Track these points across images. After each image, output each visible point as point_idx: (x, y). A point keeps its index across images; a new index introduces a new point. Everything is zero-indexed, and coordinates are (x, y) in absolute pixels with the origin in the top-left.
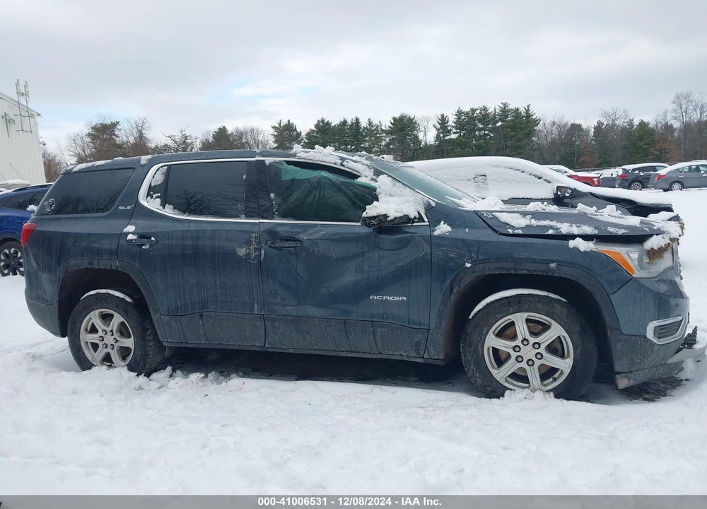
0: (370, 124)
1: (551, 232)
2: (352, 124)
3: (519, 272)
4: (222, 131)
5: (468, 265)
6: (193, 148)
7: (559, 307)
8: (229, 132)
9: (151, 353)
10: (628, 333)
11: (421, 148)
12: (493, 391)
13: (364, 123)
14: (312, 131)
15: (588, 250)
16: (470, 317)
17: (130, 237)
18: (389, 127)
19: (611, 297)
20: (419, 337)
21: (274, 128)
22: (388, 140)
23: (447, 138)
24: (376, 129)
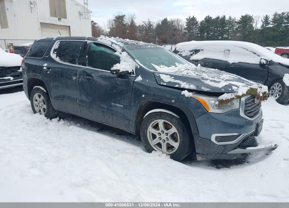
0: (230, 18)
1: (177, 86)
2: (222, 18)
3: (160, 102)
4: (165, 20)
5: (143, 96)
6: (153, 27)
7: (175, 120)
8: (168, 21)
9: (51, 111)
10: (202, 137)
11: (253, 31)
12: (149, 149)
13: (227, 18)
14: (203, 21)
15: (189, 96)
16: (144, 118)
17: (45, 68)
18: (239, 20)
19: (196, 119)
20: (127, 122)
21: (187, 19)
22: (237, 26)
23: (267, 26)
24: (233, 21)
